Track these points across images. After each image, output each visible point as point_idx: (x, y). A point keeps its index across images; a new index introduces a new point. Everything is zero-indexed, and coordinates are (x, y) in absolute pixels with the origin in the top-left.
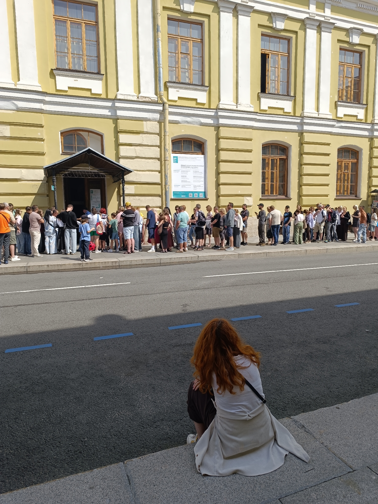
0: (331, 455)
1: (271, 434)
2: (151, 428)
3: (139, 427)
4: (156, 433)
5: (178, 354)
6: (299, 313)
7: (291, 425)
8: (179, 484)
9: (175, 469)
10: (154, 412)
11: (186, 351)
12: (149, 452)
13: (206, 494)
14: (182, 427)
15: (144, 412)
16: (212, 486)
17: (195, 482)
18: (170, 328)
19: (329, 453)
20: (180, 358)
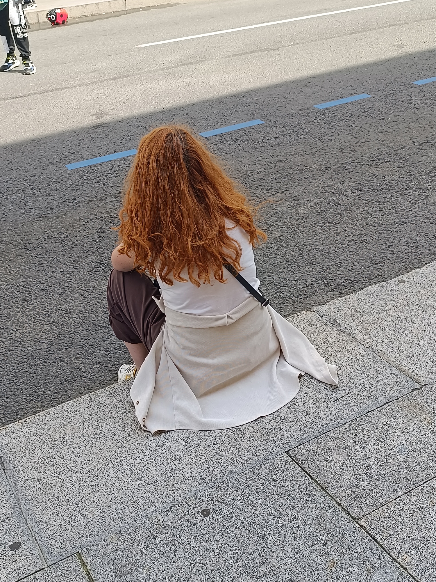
0: (384, 366)
1: (273, 346)
2: (45, 364)
3: (20, 366)
4: (57, 372)
5: (91, 218)
6: (340, 106)
7: (313, 323)
8: (101, 455)
9: (91, 430)
10: (49, 335)
11: (107, 210)
12: (44, 407)
13: (153, 464)
14: (107, 353)
15: (29, 337)
16: (163, 449)
17: (132, 447)
18: (70, 167)
19: (380, 362)
20: (96, 225)
